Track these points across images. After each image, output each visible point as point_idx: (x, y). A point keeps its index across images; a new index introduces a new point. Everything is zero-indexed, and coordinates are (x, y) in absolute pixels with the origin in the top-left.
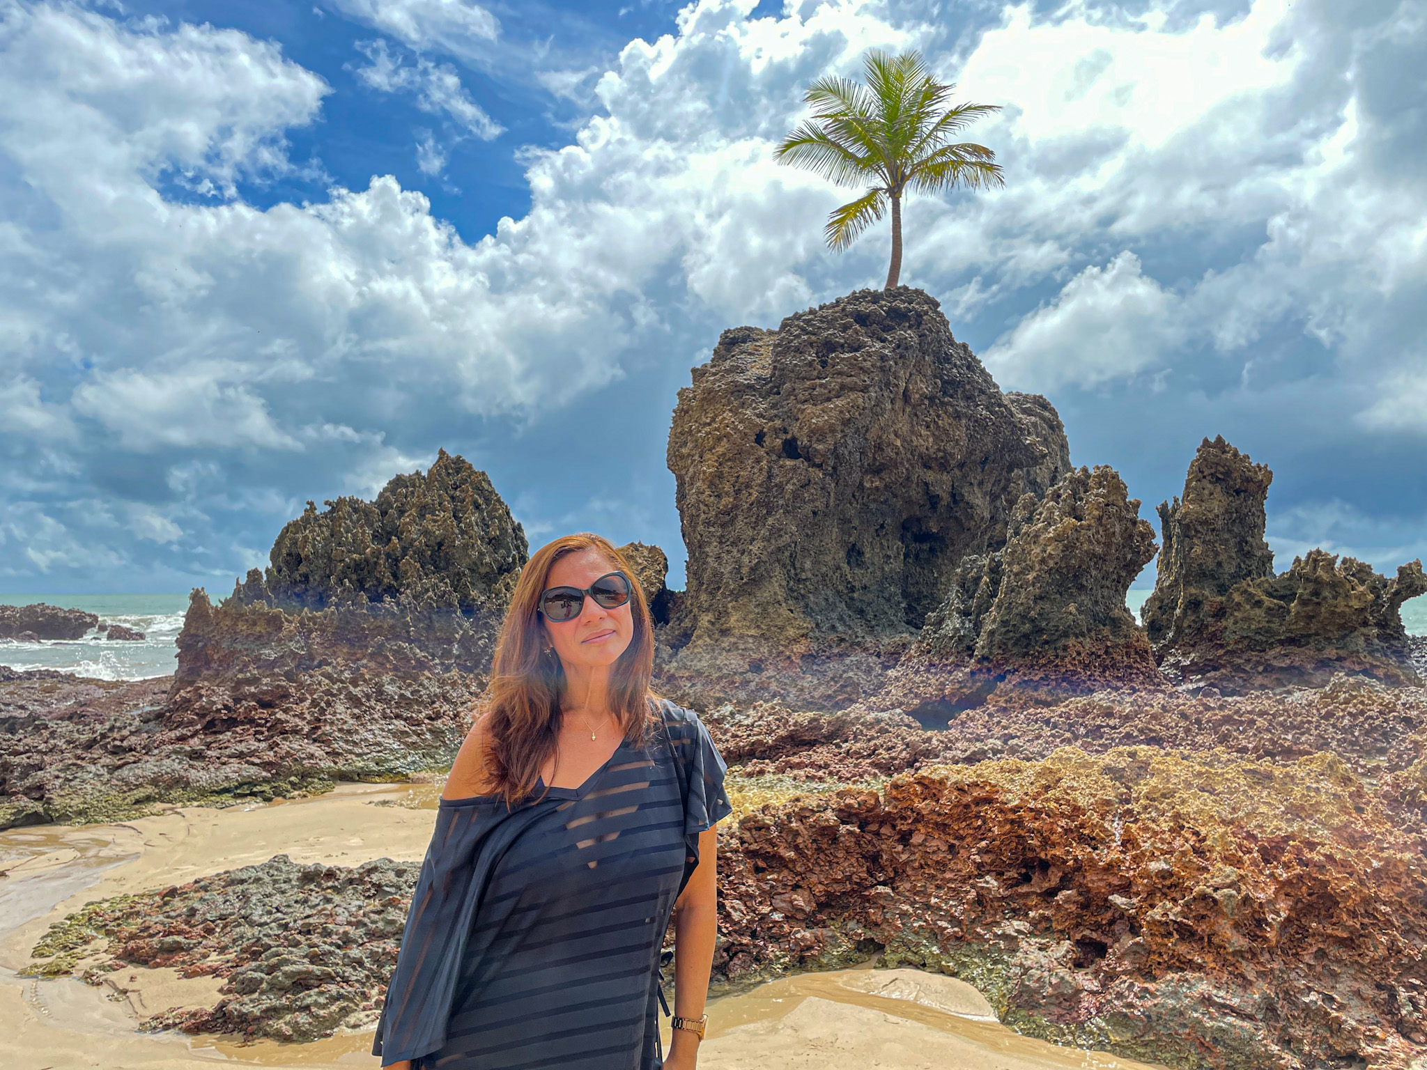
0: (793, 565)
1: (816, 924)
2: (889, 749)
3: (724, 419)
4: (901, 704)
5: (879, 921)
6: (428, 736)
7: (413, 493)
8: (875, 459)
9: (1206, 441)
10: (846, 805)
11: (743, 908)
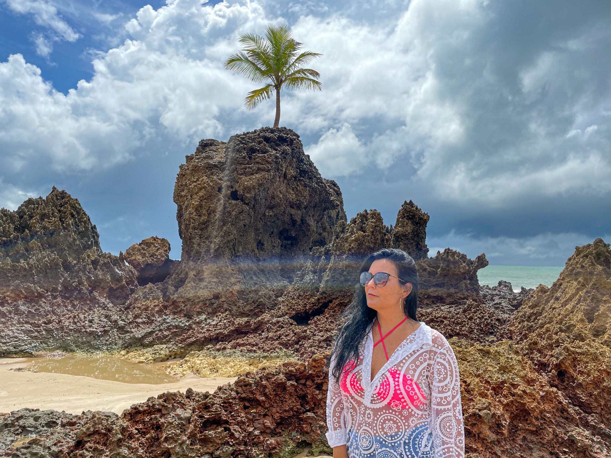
0: (234, 249)
1: (276, 435)
2: (287, 336)
3: (203, 179)
4: (287, 313)
5: (308, 431)
6: (44, 333)
7: (37, 207)
8: (271, 203)
9: (406, 202)
10: (289, 371)
11: (240, 430)
